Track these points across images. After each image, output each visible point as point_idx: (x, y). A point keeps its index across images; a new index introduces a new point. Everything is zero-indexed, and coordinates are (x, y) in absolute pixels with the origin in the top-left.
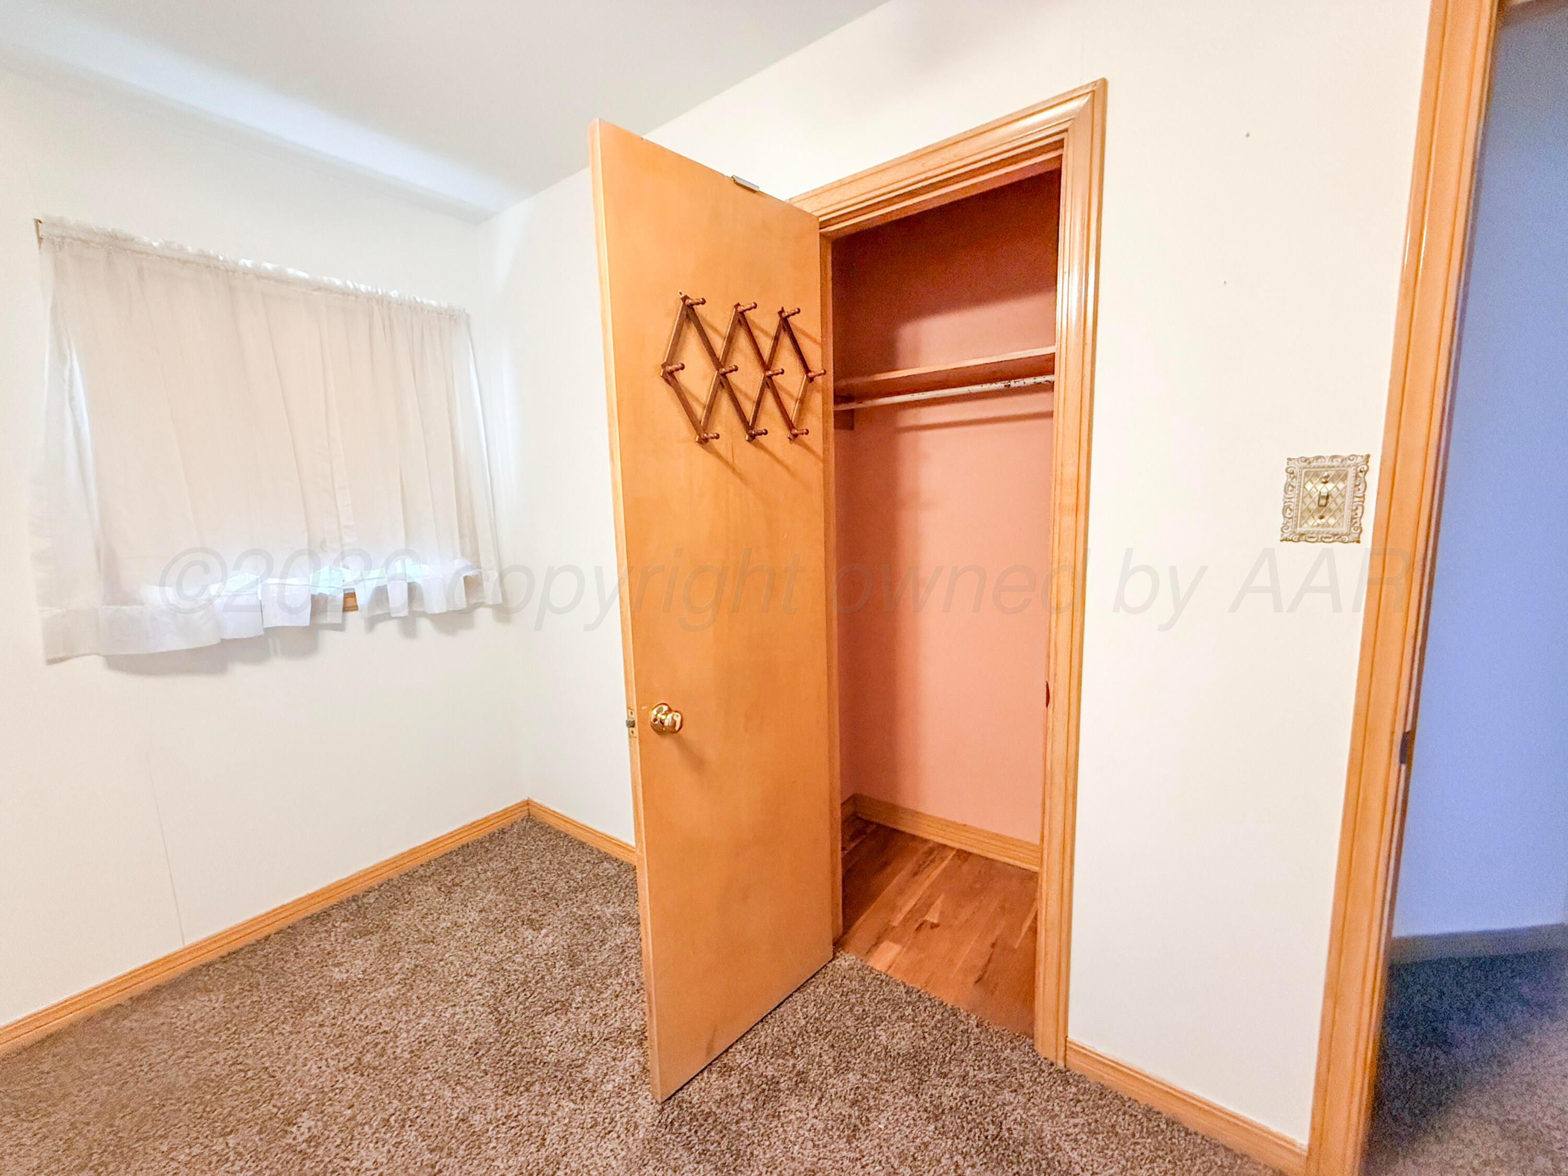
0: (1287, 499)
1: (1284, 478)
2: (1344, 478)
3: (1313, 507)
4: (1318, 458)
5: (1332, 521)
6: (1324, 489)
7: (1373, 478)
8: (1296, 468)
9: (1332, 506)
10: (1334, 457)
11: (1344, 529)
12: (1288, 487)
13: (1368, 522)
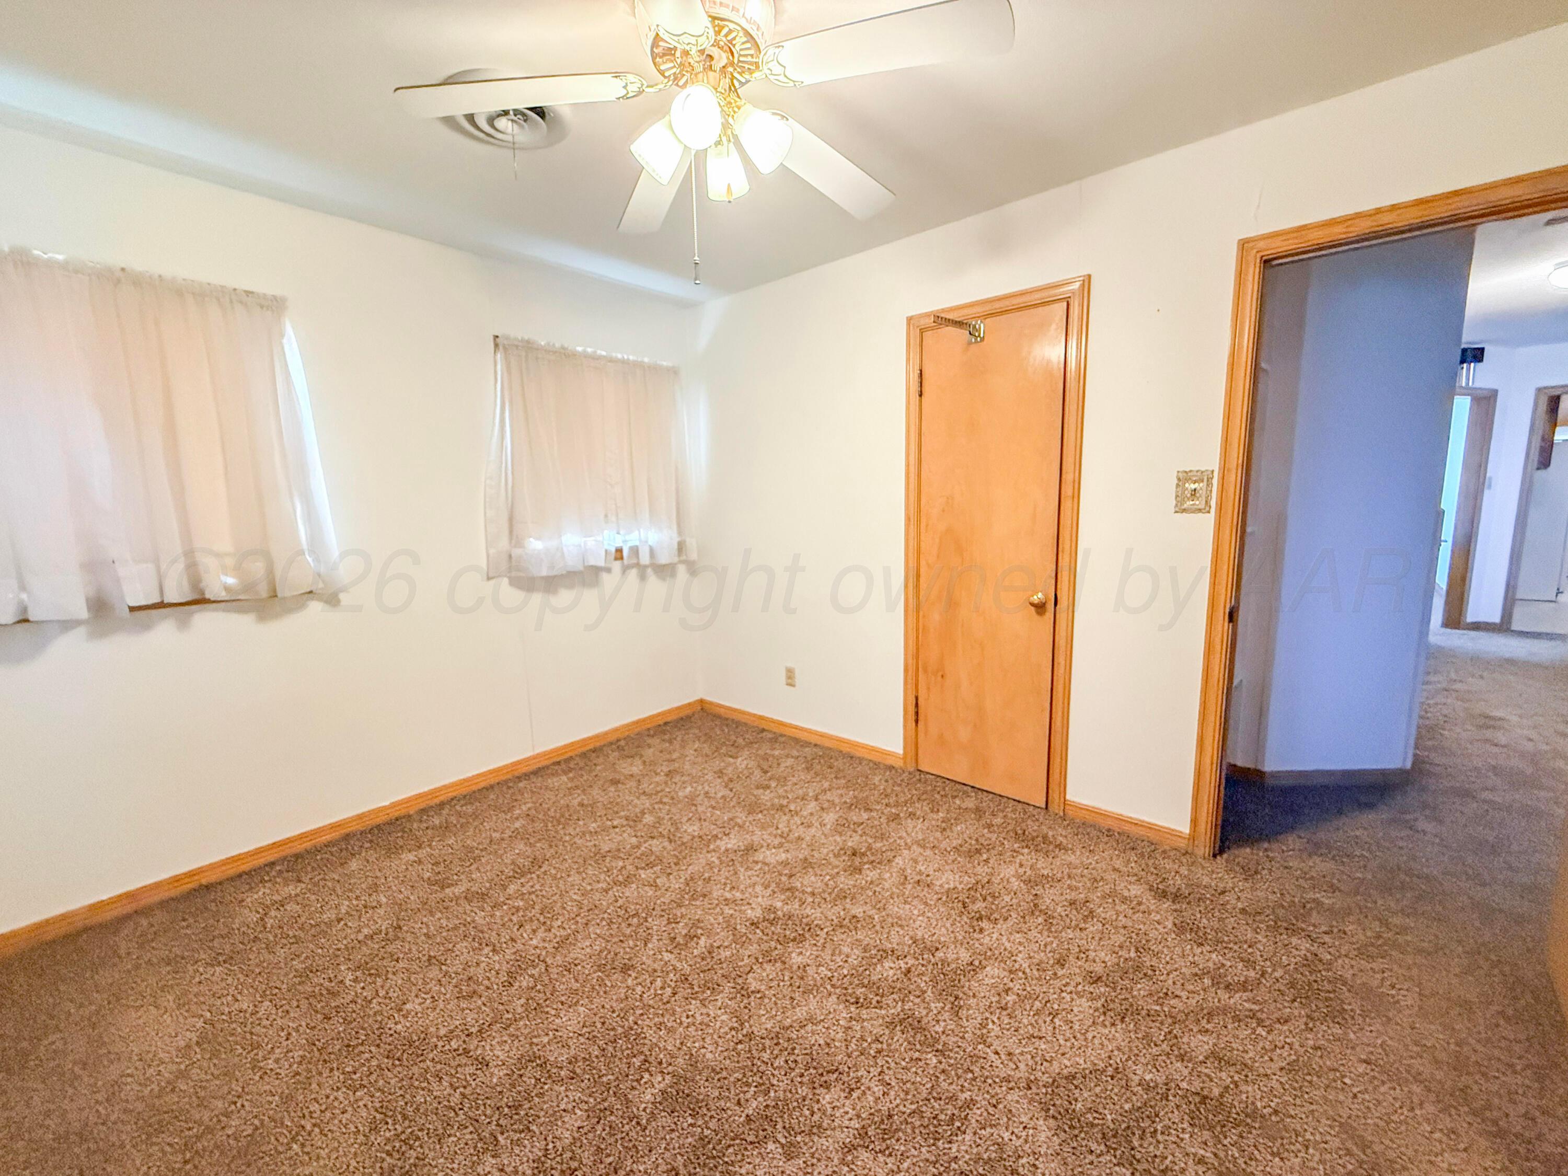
0: (1177, 492)
1: (1176, 481)
2: (1203, 481)
3: (1189, 495)
4: (1191, 471)
5: (1197, 503)
6: (1193, 486)
7: (1215, 481)
8: (1181, 475)
9: (1198, 495)
10: (1197, 471)
11: (1203, 507)
12: (1178, 485)
13: (1213, 503)
